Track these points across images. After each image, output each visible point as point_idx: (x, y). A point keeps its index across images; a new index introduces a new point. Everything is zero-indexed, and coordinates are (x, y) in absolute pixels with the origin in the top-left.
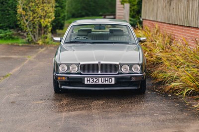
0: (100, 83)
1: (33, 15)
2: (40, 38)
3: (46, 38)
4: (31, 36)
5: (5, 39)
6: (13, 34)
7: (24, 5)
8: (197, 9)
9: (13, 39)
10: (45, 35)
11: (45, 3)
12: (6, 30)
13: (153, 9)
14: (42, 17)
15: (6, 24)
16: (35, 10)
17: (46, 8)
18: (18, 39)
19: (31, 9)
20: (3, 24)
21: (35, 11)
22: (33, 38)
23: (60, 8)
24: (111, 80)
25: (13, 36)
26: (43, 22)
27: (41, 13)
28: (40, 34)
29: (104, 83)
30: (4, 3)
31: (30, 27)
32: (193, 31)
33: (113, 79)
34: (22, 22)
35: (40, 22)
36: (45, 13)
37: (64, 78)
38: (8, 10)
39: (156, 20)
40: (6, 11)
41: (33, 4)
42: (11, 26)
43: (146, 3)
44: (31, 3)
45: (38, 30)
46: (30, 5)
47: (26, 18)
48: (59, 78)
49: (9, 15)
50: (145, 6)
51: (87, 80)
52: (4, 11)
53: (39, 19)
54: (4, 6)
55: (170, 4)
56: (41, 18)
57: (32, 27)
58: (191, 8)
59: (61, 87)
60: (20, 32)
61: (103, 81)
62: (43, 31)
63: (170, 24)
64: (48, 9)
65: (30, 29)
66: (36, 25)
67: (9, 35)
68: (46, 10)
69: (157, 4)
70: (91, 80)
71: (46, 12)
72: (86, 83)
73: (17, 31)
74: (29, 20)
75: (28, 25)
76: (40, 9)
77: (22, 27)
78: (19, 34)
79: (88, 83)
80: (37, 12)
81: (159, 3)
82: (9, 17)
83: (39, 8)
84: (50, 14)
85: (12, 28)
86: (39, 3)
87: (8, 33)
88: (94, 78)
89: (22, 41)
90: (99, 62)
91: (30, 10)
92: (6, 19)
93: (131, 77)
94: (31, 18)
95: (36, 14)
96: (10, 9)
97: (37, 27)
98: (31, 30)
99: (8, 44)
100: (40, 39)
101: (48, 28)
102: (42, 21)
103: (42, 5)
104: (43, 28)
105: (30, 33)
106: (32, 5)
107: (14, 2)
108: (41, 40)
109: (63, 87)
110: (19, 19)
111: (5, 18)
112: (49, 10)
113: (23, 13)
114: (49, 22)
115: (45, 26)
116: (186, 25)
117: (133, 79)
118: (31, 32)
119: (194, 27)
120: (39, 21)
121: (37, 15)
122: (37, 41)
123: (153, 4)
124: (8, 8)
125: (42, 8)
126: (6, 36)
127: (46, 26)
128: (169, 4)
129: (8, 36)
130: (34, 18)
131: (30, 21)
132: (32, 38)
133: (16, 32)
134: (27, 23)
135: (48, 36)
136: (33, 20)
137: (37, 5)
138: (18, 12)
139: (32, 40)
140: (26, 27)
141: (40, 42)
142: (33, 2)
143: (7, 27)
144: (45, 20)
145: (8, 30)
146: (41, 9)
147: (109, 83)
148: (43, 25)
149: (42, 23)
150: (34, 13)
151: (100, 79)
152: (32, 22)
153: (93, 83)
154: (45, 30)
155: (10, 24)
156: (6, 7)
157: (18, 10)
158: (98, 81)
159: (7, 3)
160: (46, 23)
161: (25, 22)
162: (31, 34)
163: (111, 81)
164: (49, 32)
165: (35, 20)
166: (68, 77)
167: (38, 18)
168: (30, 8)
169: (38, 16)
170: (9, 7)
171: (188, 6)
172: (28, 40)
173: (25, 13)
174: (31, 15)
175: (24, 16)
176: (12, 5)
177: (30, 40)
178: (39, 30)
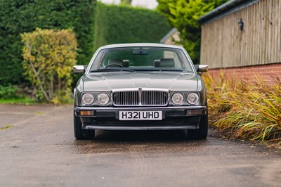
0: (142, 118)
1: (45, 61)
2: (55, 94)
3: (64, 94)
4: (42, 92)
5: (5, 99)
6: (17, 92)
7: (33, 47)
8: (279, 36)
9: (17, 98)
10: (63, 91)
11: (63, 44)
12: (7, 86)
13: (216, 52)
14: (59, 64)
15: (7, 78)
16: (49, 54)
17: (64, 52)
18: (24, 98)
19: (44, 53)
20: (3, 78)
21: (48, 56)
22: (46, 95)
23: (84, 56)
24: (156, 114)
25: (17, 94)
26: (60, 71)
27: (58, 59)
28: (55, 89)
29: (148, 119)
30: (5, 48)
31: (41, 78)
32: (273, 70)
33: (160, 113)
34: (30, 72)
35: (56, 72)
36: (63, 59)
37: (89, 113)
38: (11, 58)
39: (220, 66)
40: (8, 59)
41: (47, 46)
42: (14, 80)
43: (206, 45)
44: (43, 45)
45: (52, 83)
46: (41, 48)
47: (36, 66)
48: (82, 113)
49: (11, 65)
50: (204, 51)
51: (123, 115)
52: (5, 59)
53: (54, 67)
54: (5, 52)
55: (241, 39)
56: (57, 65)
57: (44, 79)
58: (270, 37)
59: (85, 126)
60: (27, 88)
61: (145, 116)
62: (59, 85)
63: (240, 67)
64: (68, 52)
65: (41, 81)
66: (50, 76)
67: (12, 93)
68: (64, 54)
69: (222, 43)
70: (128, 115)
71: (64, 56)
72: (121, 119)
73: (23, 88)
74: (40, 69)
75: (39, 75)
76: (56, 52)
77: (30, 79)
78: (26, 92)
79: (124, 119)
80: (51, 58)
81: (224, 41)
82: (12, 66)
83: (54, 51)
84: (70, 60)
85: (16, 83)
86: (54, 44)
87: (9, 90)
88: (133, 112)
89: (30, 100)
90: (140, 89)
91: (42, 55)
92: (7, 71)
93: (186, 110)
94: (43, 66)
95: (50, 60)
96: (13, 56)
97: (52, 78)
98: (43, 83)
99: (10, 104)
100: (55, 97)
101: (67, 80)
102: (59, 69)
103: (58, 47)
104: (60, 81)
105: (41, 87)
106: (44, 48)
107: (19, 47)
108: (57, 98)
109: (87, 127)
110: (26, 67)
111: (6, 69)
112: (69, 54)
113: (31, 59)
114: (68, 71)
115: (62, 76)
116: (263, 63)
117: (189, 113)
118: (43, 85)
119: (275, 64)
120: (54, 70)
121: (52, 61)
122: (52, 99)
123: (217, 44)
124: (10, 55)
125: (59, 51)
126: (6, 94)
127: (65, 77)
128: (238, 40)
129: (9, 94)
130: (48, 65)
131: (42, 70)
132: (44, 95)
133: (21, 89)
134: (37, 74)
135: (67, 92)
136: (45, 69)
137: (52, 47)
138: (25, 58)
139: (44, 98)
140: (36, 78)
141: (56, 101)
142: (45, 44)
143: (8, 82)
144: (62, 68)
145: (10, 86)
146: (58, 53)
147: (154, 119)
148: (60, 76)
149: (58, 72)
150: (47, 59)
151: (141, 113)
152: (45, 71)
153: (132, 119)
154: (63, 82)
155: (14, 77)
156: (7, 54)
157: (24, 55)
158: (138, 116)
159: (10, 48)
160: (64, 73)
161: (35, 71)
162: (42, 89)
163: (156, 116)
164: (69, 86)
165: (48, 68)
166: (95, 111)
167: (53, 65)
168: (41, 51)
169: (53, 63)
170: (12, 53)
171: (266, 36)
172: (39, 98)
173: (34, 59)
174: (43, 61)
175: (33, 64)
176: (16, 51)
177: (41, 98)
178: (54, 84)
